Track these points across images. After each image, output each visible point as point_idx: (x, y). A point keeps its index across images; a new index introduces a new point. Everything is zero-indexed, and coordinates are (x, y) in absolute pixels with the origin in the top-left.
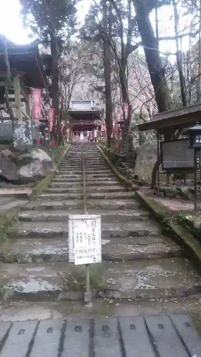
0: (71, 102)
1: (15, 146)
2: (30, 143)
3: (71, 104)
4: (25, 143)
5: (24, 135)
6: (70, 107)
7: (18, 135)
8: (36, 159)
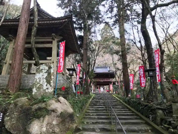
0: (95, 67)
1: (33, 93)
2: (51, 90)
3: (95, 68)
4: (45, 90)
5: (45, 80)
6: (94, 70)
7: (38, 80)
8: (53, 111)
